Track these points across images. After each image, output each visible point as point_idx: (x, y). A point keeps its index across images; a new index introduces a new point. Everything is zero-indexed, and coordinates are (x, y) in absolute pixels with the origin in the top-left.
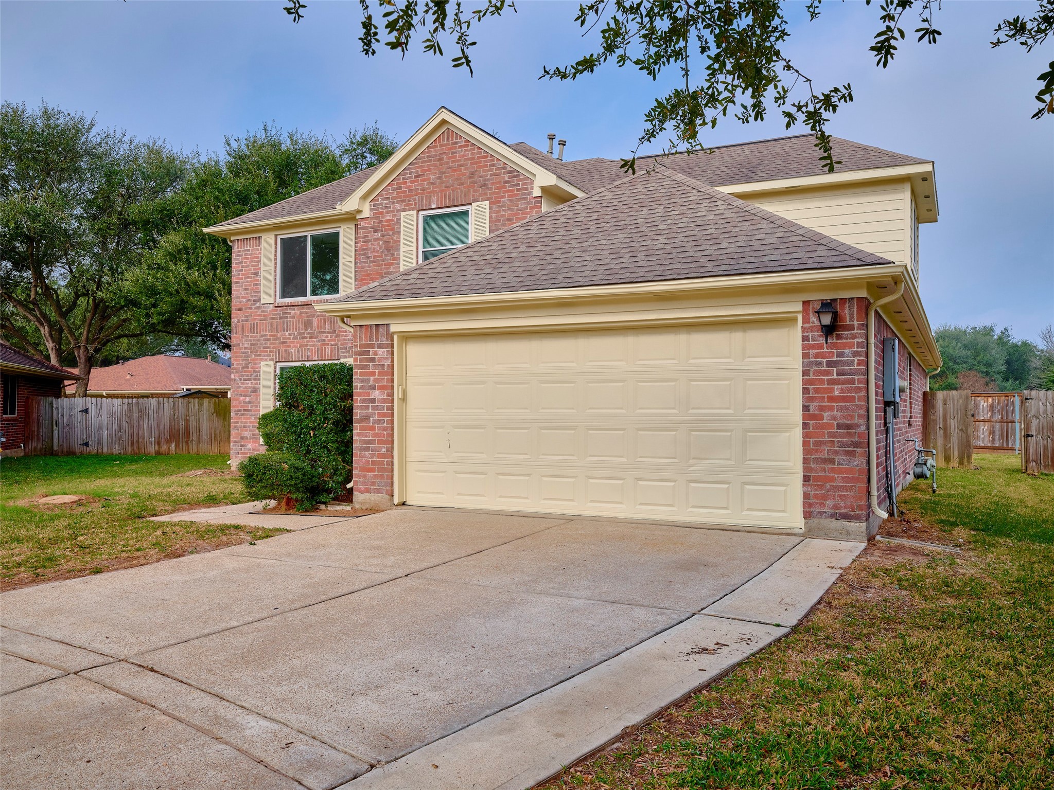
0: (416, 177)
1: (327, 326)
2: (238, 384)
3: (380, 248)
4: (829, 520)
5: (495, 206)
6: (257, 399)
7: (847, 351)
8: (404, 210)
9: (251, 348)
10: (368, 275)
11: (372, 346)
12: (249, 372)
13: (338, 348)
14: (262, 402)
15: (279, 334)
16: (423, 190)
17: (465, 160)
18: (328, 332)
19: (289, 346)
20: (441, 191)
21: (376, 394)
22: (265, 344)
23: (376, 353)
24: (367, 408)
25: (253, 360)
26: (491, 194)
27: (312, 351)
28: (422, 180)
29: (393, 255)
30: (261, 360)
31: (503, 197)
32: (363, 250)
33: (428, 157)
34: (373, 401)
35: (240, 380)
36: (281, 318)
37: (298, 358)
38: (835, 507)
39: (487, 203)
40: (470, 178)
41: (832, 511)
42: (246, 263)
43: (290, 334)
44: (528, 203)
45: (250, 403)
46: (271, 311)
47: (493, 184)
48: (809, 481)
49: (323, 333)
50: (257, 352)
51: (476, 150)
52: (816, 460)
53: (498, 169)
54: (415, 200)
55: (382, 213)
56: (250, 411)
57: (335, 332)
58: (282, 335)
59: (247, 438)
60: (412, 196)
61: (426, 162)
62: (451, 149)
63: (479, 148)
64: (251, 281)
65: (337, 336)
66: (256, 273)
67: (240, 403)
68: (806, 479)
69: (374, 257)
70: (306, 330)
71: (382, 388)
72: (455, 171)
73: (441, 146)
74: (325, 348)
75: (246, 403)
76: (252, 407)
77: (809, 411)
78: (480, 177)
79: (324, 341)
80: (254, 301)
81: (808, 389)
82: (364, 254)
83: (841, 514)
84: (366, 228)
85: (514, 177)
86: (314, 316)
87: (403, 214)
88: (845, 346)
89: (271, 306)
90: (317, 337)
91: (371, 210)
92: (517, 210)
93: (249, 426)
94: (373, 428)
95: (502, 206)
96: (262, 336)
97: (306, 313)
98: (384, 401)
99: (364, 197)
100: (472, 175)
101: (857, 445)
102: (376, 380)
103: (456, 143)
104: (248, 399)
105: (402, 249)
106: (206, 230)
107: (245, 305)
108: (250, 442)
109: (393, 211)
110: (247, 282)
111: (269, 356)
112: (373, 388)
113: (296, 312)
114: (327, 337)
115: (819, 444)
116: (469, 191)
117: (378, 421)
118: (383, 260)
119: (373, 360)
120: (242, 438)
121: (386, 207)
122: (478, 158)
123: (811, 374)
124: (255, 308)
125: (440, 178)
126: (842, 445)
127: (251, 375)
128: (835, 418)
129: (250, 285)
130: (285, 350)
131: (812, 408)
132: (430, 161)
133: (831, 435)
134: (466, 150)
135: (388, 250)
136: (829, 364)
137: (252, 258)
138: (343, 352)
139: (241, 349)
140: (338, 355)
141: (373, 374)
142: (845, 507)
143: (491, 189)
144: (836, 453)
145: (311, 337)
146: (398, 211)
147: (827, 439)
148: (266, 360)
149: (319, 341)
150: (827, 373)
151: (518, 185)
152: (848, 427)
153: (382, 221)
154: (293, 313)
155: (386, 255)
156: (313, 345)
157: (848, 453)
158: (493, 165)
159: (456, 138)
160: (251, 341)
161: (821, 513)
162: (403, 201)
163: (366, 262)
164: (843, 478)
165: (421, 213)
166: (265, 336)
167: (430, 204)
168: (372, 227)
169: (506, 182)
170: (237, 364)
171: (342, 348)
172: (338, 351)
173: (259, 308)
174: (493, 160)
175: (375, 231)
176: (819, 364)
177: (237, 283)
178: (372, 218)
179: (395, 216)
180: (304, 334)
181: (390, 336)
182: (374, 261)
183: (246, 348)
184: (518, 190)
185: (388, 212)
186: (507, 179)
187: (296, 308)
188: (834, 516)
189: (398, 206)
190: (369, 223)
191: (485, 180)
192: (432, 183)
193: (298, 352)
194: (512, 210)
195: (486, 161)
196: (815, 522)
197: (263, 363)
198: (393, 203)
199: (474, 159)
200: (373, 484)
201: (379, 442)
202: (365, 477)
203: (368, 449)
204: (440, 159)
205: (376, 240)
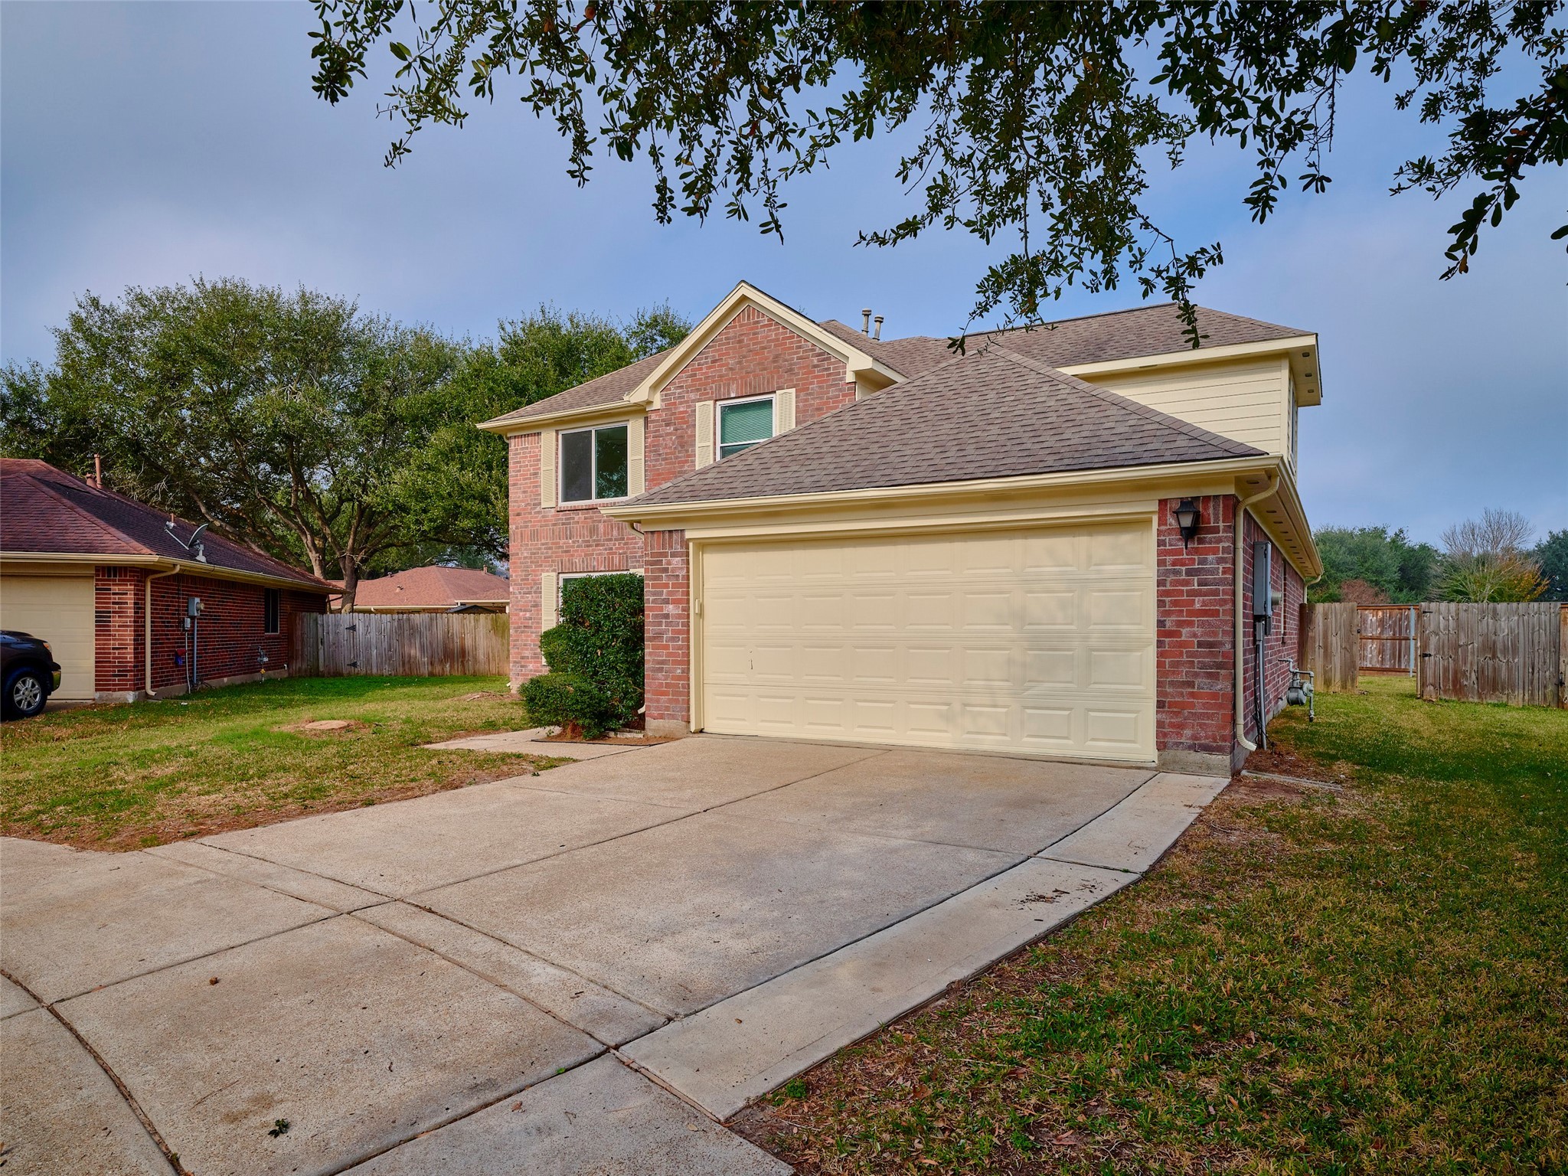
0: (713, 362)
1: (615, 533)
2: (517, 598)
3: (673, 444)
4: (1187, 752)
5: (802, 394)
6: (537, 615)
7: (1210, 557)
8: (700, 400)
9: (531, 557)
10: (659, 475)
11: (665, 555)
12: (529, 584)
13: (627, 557)
14: (543, 618)
15: (562, 541)
16: (721, 376)
17: (768, 341)
18: (616, 540)
19: (572, 556)
20: (741, 378)
21: (670, 609)
22: (547, 553)
23: (669, 563)
24: (660, 624)
25: (534, 571)
26: (797, 380)
27: (598, 560)
28: (719, 366)
29: (687, 451)
30: (543, 571)
31: (812, 383)
32: (654, 446)
33: (726, 339)
34: (667, 616)
35: (520, 593)
36: (563, 524)
37: (584, 568)
38: (1195, 737)
39: (793, 390)
40: (774, 362)
41: (1190, 742)
42: (524, 462)
43: (574, 542)
44: (840, 390)
45: (530, 619)
46: (553, 516)
47: (800, 368)
48: (1164, 707)
49: (611, 540)
50: (537, 562)
51: (781, 330)
52: (1172, 683)
53: (806, 351)
54: (711, 388)
55: (675, 403)
56: (530, 627)
57: (623, 539)
58: (565, 543)
59: (528, 658)
60: (708, 384)
61: (724, 344)
62: (752, 329)
63: (784, 328)
64: (530, 483)
65: (626, 544)
66: (536, 474)
67: (519, 619)
68: (1160, 705)
69: (667, 454)
70: (591, 537)
71: (676, 602)
72: (756, 354)
73: (741, 326)
74: (613, 557)
75: (526, 619)
76: (532, 623)
77: (1164, 626)
78: (786, 360)
79: (612, 548)
80: (534, 504)
81: (1164, 601)
82: (655, 451)
83: (1200, 746)
84: (658, 421)
85: (824, 360)
86: (600, 521)
87: (698, 404)
88: (1208, 551)
89: (553, 510)
90: (603, 545)
91: (663, 400)
92: (828, 398)
93: (530, 645)
94: (666, 647)
95: (810, 394)
96: (543, 544)
97: (591, 518)
98: (679, 616)
99: (654, 387)
100: (776, 358)
101: (1220, 666)
102: (669, 593)
103: (758, 322)
104: (528, 615)
105: (698, 444)
106: (479, 426)
107: (524, 509)
108: (531, 662)
109: (687, 402)
110: (526, 483)
111: (551, 566)
112: (667, 602)
113: (581, 516)
114: (615, 544)
115: (1176, 664)
116: (773, 377)
117: (673, 639)
118: (676, 458)
119: (666, 570)
120: (522, 658)
121: (679, 397)
122: (783, 339)
123: (1168, 584)
124: (535, 513)
125: (740, 363)
126: (1204, 666)
127: (531, 588)
128: (1195, 635)
129: (530, 487)
130: (569, 560)
131: (1168, 624)
132: (728, 343)
133: (1191, 654)
134: (770, 330)
135: (682, 446)
136: (1189, 573)
137: (530, 456)
138: (632, 562)
139: (519, 558)
140: (627, 565)
141: (666, 586)
142: (1206, 737)
143: (798, 374)
144: (1196, 675)
145: (597, 545)
146: (694, 401)
147: (1185, 659)
148: (547, 571)
149: (606, 549)
150: (1187, 583)
151: (829, 369)
152: (1211, 645)
153: (674, 413)
154: (576, 518)
155: (679, 452)
156: (600, 554)
157: (1210, 675)
158: (800, 347)
159: (758, 317)
160: (531, 549)
161: (1177, 744)
162: (698, 390)
163: (657, 460)
164: (1204, 704)
165: (718, 403)
166: (546, 544)
167: (729, 393)
168: (663, 420)
169: (815, 366)
170: (516, 576)
171: (631, 557)
172: (627, 561)
173: (539, 512)
174: (800, 341)
175: (667, 425)
176: (1177, 573)
177: (514, 485)
178: (663, 410)
179: (689, 407)
180: (589, 541)
181: (685, 543)
182: (666, 459)
183: (525, 558)
184: (829, 375)
185: (681, 403)
186: (816, 362)
187: (580, 512)
188: (1192, 747)
189: (692, 396)
190: (660, 416)
191: (791, 365)
192: (731, 369)
193: (583, 561)
194: (821, 398)
195: (792, 343)
196: (1170, 754)
197: (544, 574)
198: (688, 392)
199: (778, 340)
200: (667, 708)
201: (675, 662)
202: (658, 701)
203: (661, 670)
204: (740, 342)
205: (668, 434)
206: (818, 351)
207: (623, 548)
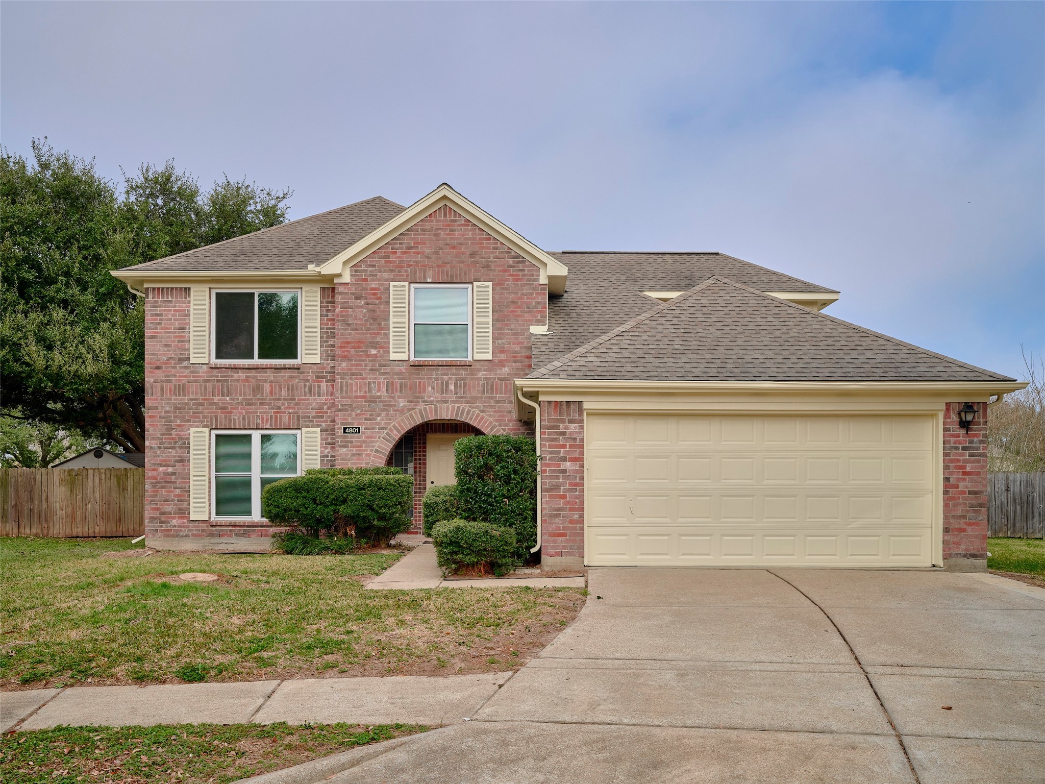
0: (407, 248)
1: (284, 393)
2: (156, 452)
3: (364, 316)
4: (962, 559)
5: (498, 288)
6: (184, 470)
7: (975, 439)
8: (393, 281)
9: (175, 412)
10: (348, 343)
11: (563, 421)
12: (173, 439)
13: (298, 417)
14: (192, 473)
15: (216, 399)
16: (417, 262)
17: (465, 239)
18: (284, 400)
19: (231, 413)
20: (439, 266)
21: (568, 465)
22: (197, 408)
23: (566, 428)
24: (558, 478)
25: (179, 426)
26: (494, 275)
27: (263, 419)
28: (414, 253)
29: (380, 324)
30: (192, 426)
31: (507, 280)
32: (342, 316)
33: (422, 230)
34: (564, 471)
35: (160, 448)
36: (218, 381)
37: (244, 425)
38: (967, 550)
39: (490, 284)
40: (471, 257)
41: (964, 552)
42: (166, 315)
43: (231, 399)
44: (533, 289)
45: (174, 474)
46: (206, 372)
47: (497, 266)
48: (949, 532)
49: (279, 399)
50: (184, 417)
51: (477, 231)
52: (953, 517)
53: (502, 252)
54: (406, 271)
55: (366, 280)
56: (175, 482)
57: (294, 399)
58: (220, 400)
59: (170, 513)
60: (402, 267)
61: (419, 234)
62: (449, 226)
63: (481, 230)
64: (175, 337)
65: (296, 404)
66: (182, 329)
67: (159, 474)
68: (946, 530)
69: (356, 324)
70: (254, 396)
71: (573, 460)
72: (454, 248)
73: (438, 221)
74: (281, 417)
75: (168, 474)
76: (177, 478)
77: (949, 482)
78: (483, 258)
79: (280, 408)
80: (179, 359)
81: (949, 466)
82: (344, 321)
83: (970, 554)
84: (346, 294)
85: (519, 262)
86: (266, 381)
87: (392, 284)
88: (975, 436)
89: (205, 366)
90: (270, 404)
91: (352, 275)
92: (523, 294)
93: (173, 500)
94: (564, 497)
95: (506, 289)
96: (192, 400)
97: (254, 377)
98: (577, 472)
99: (345, 263)
100: (473, 254)
101: (981, 505)
102: (566, 452)
103: (455, 221)
104: (170, 470)
105: (392, 319)
106: (114, 273)
107: (166, 363)
108: (174, 518)
109: (379, 280)
110: (169, 337)
111: (202, 422)
112: (564, 459)
113: (242, 375)
114: (283, 404)
115: (955, 505)
116: (470, 270)
117: (570, 490)
118: (368, 329)
119: (564, 434)
120: (163, 513)
121: (371, 275)
122: (480, 239)
123: (951, 456)
124: (181, 368)
125: (436, 253)
126: (972, 506)
127: (175, 443)
128: (967, 487)
129: (174, 341)
130: (226, 417)
131: (951, 480)
132: (425, 234)
133: (964, 499)
134: (467, 230)
135: (374, 319)
136: (964, 449)
137: (175, 311)
138: (305, 422)
139: (159, 413)
140: (298, 425)
141: (564, 446)
142: (974, 550)
143: (494, 270)
144: (967, 511)
145: (262, 404)
146: (386, 280)
147: (961, 501)
148: (197, 427)
149: (272, 408)
150: (962, 455)
151: (524, 270)
152: (976, 493)
153: (366, 289)
154: (236, 376)
155: (371, 324)
156: (265, 412)
157: (975, 511)
158: (496, 248)
159: (455, 216)
160: (175, 404)
161: (957, 554)
162: (392, 271)
163: (346, 329)
164: (972, 529)
165: (412, 285)
166: (196, 399)
167: (425, 277)
168: (353, 294)
169: (510, 266)
170: (155, 430)
171: (304, 417)
172: (298, 420)
173: (186, 367)
174: (496, 244)
175: (357, 298)
176: (957, 448)
177: (152, 337)
178: (352, 284)
179: (382, 285)
180: (251, 399)
181: (581, 411)
182: (356, 329)
183: (167, 412)
184: (524, 275)
185: (373, 280)
186: (511, 263)
187: (240, 371)
188: (965, 556)
189: (386, 275)
190: (349, 289)
191: (488, 262)
192: (428, 257)
193: (244, 418)
194: (516, 293)
195: (489, 244)
196: (952, 561)
197: (192, 430)
198: (380, 271)
199: (474, 239)
200: (565, 548)
201: (571, 509)
202: (555, 541)
203: (558, 516)
204: (437, 235)
205: (358, 307)
206: (513, 254)
207: (294, 408)
